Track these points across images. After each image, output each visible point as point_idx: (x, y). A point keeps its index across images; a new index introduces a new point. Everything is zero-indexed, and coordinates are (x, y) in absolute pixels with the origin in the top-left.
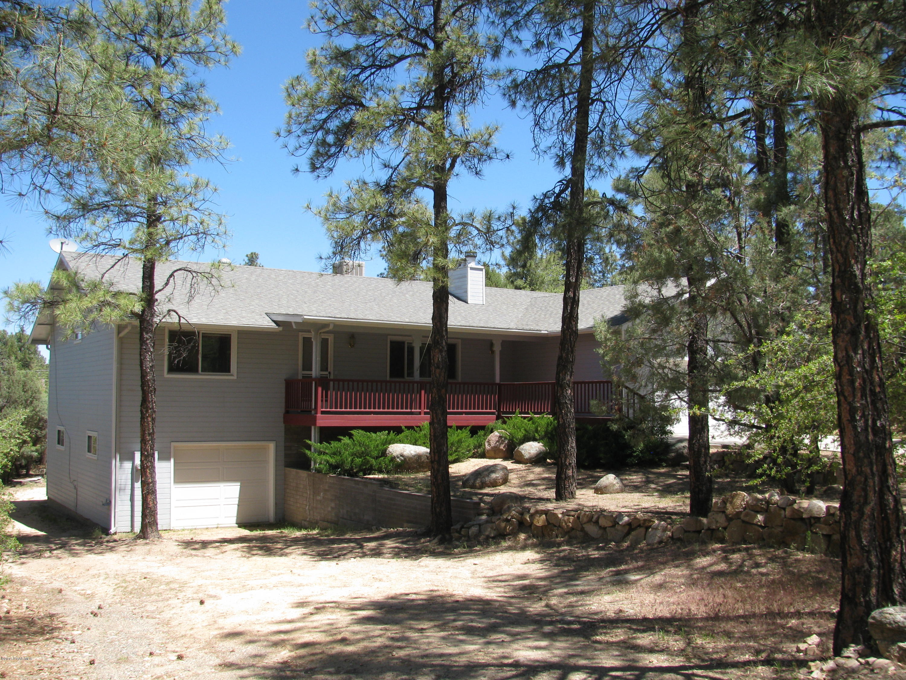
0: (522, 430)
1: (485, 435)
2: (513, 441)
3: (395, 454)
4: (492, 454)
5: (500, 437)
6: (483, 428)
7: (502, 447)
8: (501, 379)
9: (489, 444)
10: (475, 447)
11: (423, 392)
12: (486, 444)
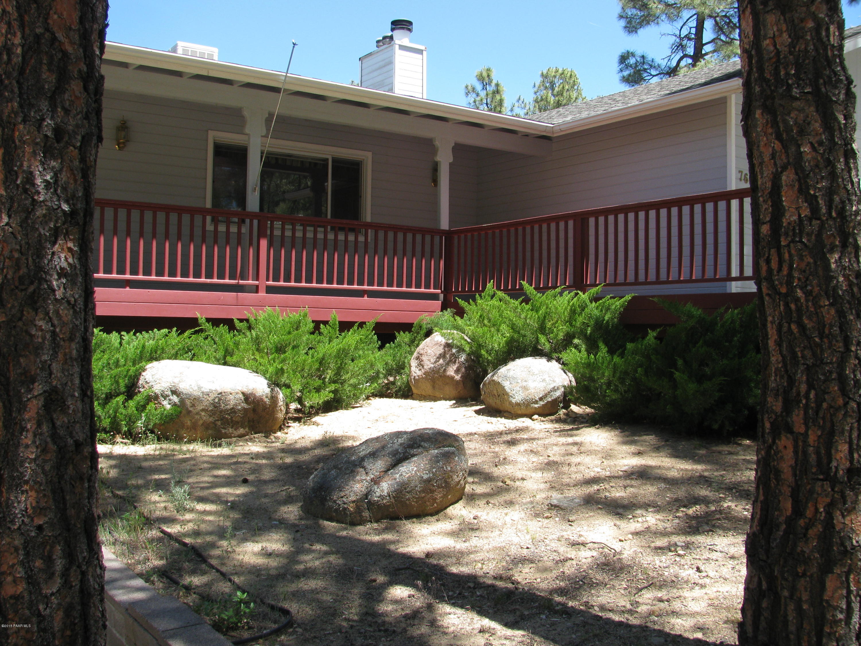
0: (504, 327)
1: (414, 343)
2: (479, 356)
3: (157, 389)
4: (427, 388)
5: (448, 346)
6: (407, 327)
7: (451, 371)
8: (451, 221)
9: (421, 365)
10: (389, 372)
11: (264, 243)
12: (414, 363)
